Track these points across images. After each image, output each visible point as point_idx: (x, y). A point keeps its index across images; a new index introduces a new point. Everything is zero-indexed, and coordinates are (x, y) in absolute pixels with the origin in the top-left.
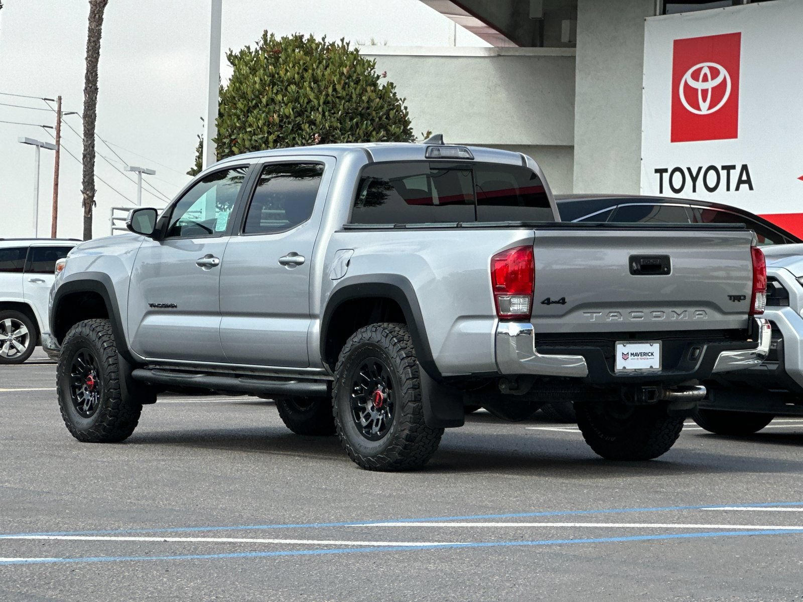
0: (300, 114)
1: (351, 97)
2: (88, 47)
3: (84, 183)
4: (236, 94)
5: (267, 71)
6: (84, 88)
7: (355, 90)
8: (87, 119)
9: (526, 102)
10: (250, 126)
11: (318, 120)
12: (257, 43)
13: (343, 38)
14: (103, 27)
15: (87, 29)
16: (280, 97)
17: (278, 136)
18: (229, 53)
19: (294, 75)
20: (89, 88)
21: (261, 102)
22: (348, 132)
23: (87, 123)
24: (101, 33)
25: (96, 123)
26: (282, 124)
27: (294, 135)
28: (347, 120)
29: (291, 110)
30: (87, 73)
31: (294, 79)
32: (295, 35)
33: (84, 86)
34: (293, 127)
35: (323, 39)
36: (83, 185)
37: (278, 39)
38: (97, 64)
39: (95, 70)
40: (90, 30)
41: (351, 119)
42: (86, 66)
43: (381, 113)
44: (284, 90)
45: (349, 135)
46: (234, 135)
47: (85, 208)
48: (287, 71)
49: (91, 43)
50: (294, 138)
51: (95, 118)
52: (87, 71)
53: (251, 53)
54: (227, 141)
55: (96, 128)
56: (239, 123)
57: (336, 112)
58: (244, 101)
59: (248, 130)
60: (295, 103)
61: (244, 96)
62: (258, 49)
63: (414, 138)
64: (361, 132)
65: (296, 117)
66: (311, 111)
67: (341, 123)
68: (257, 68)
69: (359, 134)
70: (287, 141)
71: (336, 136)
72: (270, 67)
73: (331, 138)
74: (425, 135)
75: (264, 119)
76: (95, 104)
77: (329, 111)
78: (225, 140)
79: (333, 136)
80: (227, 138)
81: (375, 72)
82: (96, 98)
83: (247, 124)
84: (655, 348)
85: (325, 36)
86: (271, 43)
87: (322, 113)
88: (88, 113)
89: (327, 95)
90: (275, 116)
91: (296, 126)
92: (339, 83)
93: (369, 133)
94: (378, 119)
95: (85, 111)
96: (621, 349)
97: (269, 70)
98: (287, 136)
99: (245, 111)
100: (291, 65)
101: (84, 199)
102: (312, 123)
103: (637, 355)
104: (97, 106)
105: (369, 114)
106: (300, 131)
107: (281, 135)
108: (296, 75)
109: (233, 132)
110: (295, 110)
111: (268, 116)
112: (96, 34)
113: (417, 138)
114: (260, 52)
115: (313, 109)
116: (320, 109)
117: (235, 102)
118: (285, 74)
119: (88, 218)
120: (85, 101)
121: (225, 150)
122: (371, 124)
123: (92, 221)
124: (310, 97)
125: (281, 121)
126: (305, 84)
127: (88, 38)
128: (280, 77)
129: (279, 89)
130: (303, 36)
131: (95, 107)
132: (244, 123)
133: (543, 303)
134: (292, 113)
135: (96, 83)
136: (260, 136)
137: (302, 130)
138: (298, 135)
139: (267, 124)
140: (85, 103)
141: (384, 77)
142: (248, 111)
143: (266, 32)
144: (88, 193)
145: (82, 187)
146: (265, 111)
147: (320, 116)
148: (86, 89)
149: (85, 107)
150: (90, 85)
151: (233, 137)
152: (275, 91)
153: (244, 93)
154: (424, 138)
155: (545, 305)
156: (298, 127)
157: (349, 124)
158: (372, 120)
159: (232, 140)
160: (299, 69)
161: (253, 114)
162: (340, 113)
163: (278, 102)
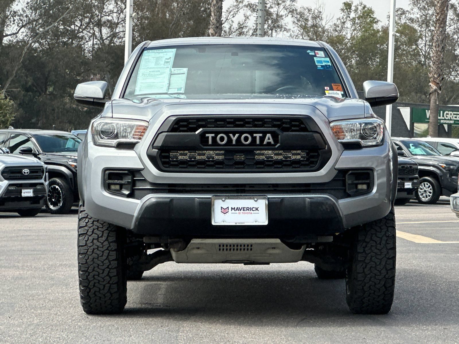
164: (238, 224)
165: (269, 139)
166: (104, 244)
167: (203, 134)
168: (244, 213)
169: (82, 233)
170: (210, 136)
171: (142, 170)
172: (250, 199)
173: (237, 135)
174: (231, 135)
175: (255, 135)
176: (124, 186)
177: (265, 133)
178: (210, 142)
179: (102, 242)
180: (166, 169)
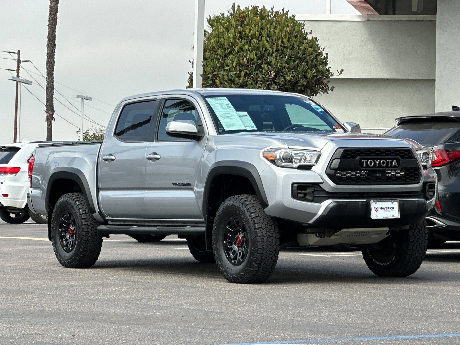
0: (260, 58)
1: (293, 47)
2: (49, 18)
3: (47, 106)
4: (216, 45)
5: (237, 30)
6: (46, 44)
7: (296, 42)
8: (49, 64)
9: (386, 50)
10: (227, 66)
11: (273, 62)
12: (229, 12)
13: (284, 8)
14: (59, 5)
15: (49, 7)
16: (247, 47)
17: (246, 73)
18: (208, 18)
19: (256, 33)
20: (50, 44)
21: (234, 50)
22: (292, 70)
23: (49, 67)
24: (58, 9)
25: (54, 67)
26: (248, 65)
27: (257, 72)
28: (292, 62)
29: (254, 55)
30: (49, 35)
31: (255, 35)
32: (254, 6)
33: (47, 43)
34: (256, 67)
35: (272, 9)
36: (46, 107)
37: (242, 8)
38: (55, 29)
39: (54, 33)
40: (51, 7)
41: (294, 61)
42: (48, 30)
43: (312, 57)
44: (248, 42)
45: (293, 72)
46: (215, 72)
47: (48, 122)
48: (250, 30)
49: (51, 15)
50: (257, 74)
51: (54, 64)
52: (49, 34)
53: (224, 18)
54: (210, 76)
55: (54, 70)
56: (219, 64)
57: (284, 57)
58: (221, 50)
59: (226, 68)
60: (257, 51)
61: (221, 46)
62: (229, 15)
63: (332, 74)
64: (301, 70)
65: (258, 60)
66: (268, 56)
67: (288, 64)
68: (229, 28)
69: (299, 71)
70: (252, 76)
71: (285, 72)
72: (239, 27)
73: (281, 74)
74: (340, 72)
75: (237, 61)
76: (54, 55)
77: (280, 56)
78: (209, 75)
79: (282, 72)
80: (210, 74)
81: (305, 31)
82: (55, 51)
83: (225, 65)
85: (273, 7)
86: (238, 12)
87: (275, 58)
88: (50, 60)
89: (277, 46)
90: (245, 59)
91: (258, 66)
92: (285, 37)
93: (305, 70)
94: (310, 62)
95: (47, 59)
97: (238, 29)
98: (252, 72)
99: (223, 56)
100: (253, 26)
101: (47, 116)
102: (269, 64)
104: (55, 56)
105: (305, 58)
106: (260, 70)
107: (248, 72)
108: (257, 32)
109: (215, 70)
110: (257, 55)
111: (239, 59)
112: (55, 10)
113: (334, 74)
114: (230, 17)
115: (268, 54)
116: (274, 55)
117: (215, 50)
118: (249, 32)
119: (50, 128)
120: (47, 53)
121: (209, 82)
122: (306, 64)
123: (52, 130)
124: (267, 47)
125: (248, 62)
126: (263, 38)
127: (49, 12)
128: (246, 34)
129: (245, 42)
130: (258, 6)
131: (54, 57)
132: (223, 64)
134: (255, 57)
135: (55, 41)
136: (234, 73)
137: (262, 69)
138: (260, 71)
139: (238, 64)
140: (47, 54)
141: (311, 34)
142: (225, 56)
143: (234, 4)
144: (49, 112)
145: (45, 109)
146: (237, 56)
147: (274, 59)
148: (48, 45)
149: (48, 57)
150: (51, 43)
151: (215, 73)
152: (243, 43)
153: (221, 44)
154: (339, 74)
156: (260, 67)
157: (292, 65)
158: (307, 62)
159: (214, 76)
160: (258, 28)
161: (229, 58)
162: (286, 57)
163: (245, 50)
164: (384, 218)
165: (395, 163)
166: (273, 234)
167: (360, 160)
168: (387, 211)
169: (258, 227)
170: (365, 161)
171: (322, 183)
172: (390, 201)
173: (378, 161)
174: (375, 160)
175: (387, 161)
176: (307, 194)
177: (393, 159)
178: (365, 165)
179: (272, 233)
180: (340, 183)
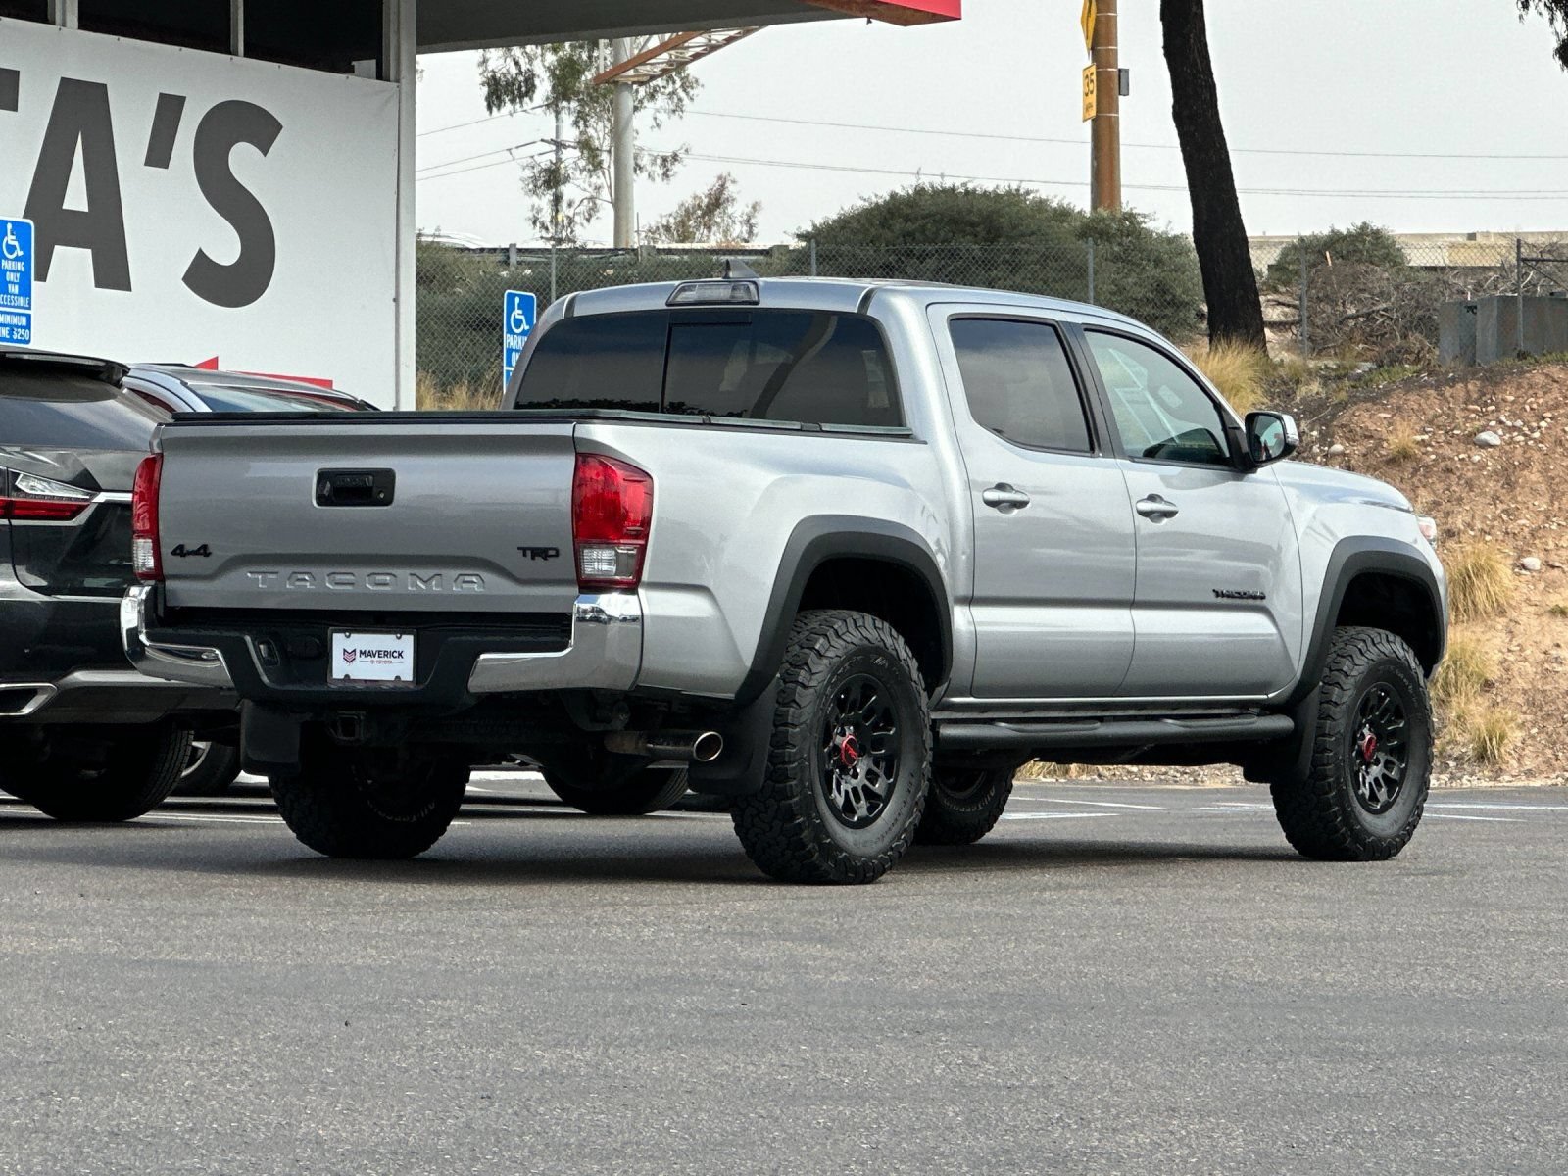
84: (406, 643)
96: (341, 642)
103: (371, 654)
133: (174, 553)
155: (179, 557)
